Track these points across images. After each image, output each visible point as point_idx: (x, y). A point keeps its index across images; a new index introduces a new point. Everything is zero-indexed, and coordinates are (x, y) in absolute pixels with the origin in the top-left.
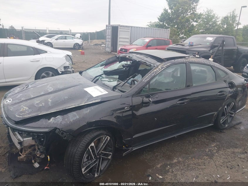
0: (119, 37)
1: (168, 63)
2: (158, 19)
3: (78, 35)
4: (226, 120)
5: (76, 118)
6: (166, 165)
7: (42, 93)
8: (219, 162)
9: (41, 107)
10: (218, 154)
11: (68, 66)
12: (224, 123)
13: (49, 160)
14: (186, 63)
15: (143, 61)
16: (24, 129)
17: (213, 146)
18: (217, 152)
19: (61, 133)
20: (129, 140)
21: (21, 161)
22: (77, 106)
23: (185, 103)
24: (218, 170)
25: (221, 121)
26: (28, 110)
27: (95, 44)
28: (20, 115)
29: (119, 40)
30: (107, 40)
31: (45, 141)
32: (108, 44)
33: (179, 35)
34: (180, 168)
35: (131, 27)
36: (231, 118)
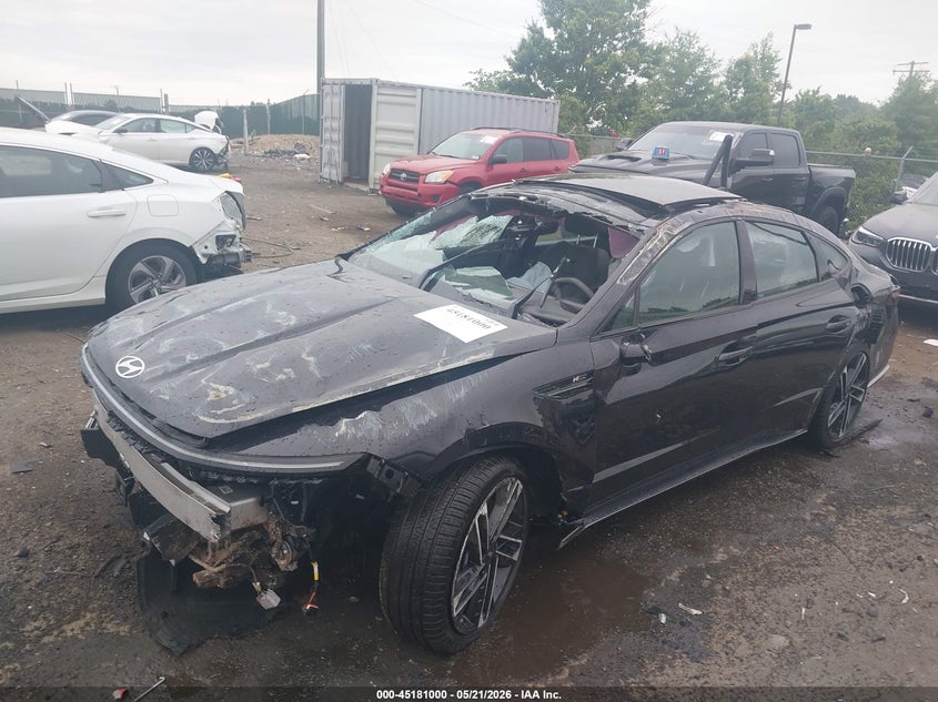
0: (375, 123)
1: (684, 221)
2: (509, 60)
3: (209, 118)
4: (840, 417)
5: (427, 418)
6: (700, 573)
7: (261, 335)
8: (857, 551)
9: (282, 382)
10: (845, 526)
11: (233, 233)
12: (837, 426)
13: (316, 578)
14: (735, 222)
15: (591, 211)
16: (246, 464)
17: (819, 501)
18: (840, 520)
19: (383, 474)
20: (580, 491)
21: (210, 592)
22: (421, 375)
23: (741, 360)
24: (864, 577)
25: (831, 419)
26: (237, 397)
27: (270, 152)
28: (214, 416)
29: (374, 136)
30: (327, 136)
31: (304, 510)
32: (330, 153)
33: (587, 121)
34: (746, 578)
35: (423, 88)
36: (855, 407)
